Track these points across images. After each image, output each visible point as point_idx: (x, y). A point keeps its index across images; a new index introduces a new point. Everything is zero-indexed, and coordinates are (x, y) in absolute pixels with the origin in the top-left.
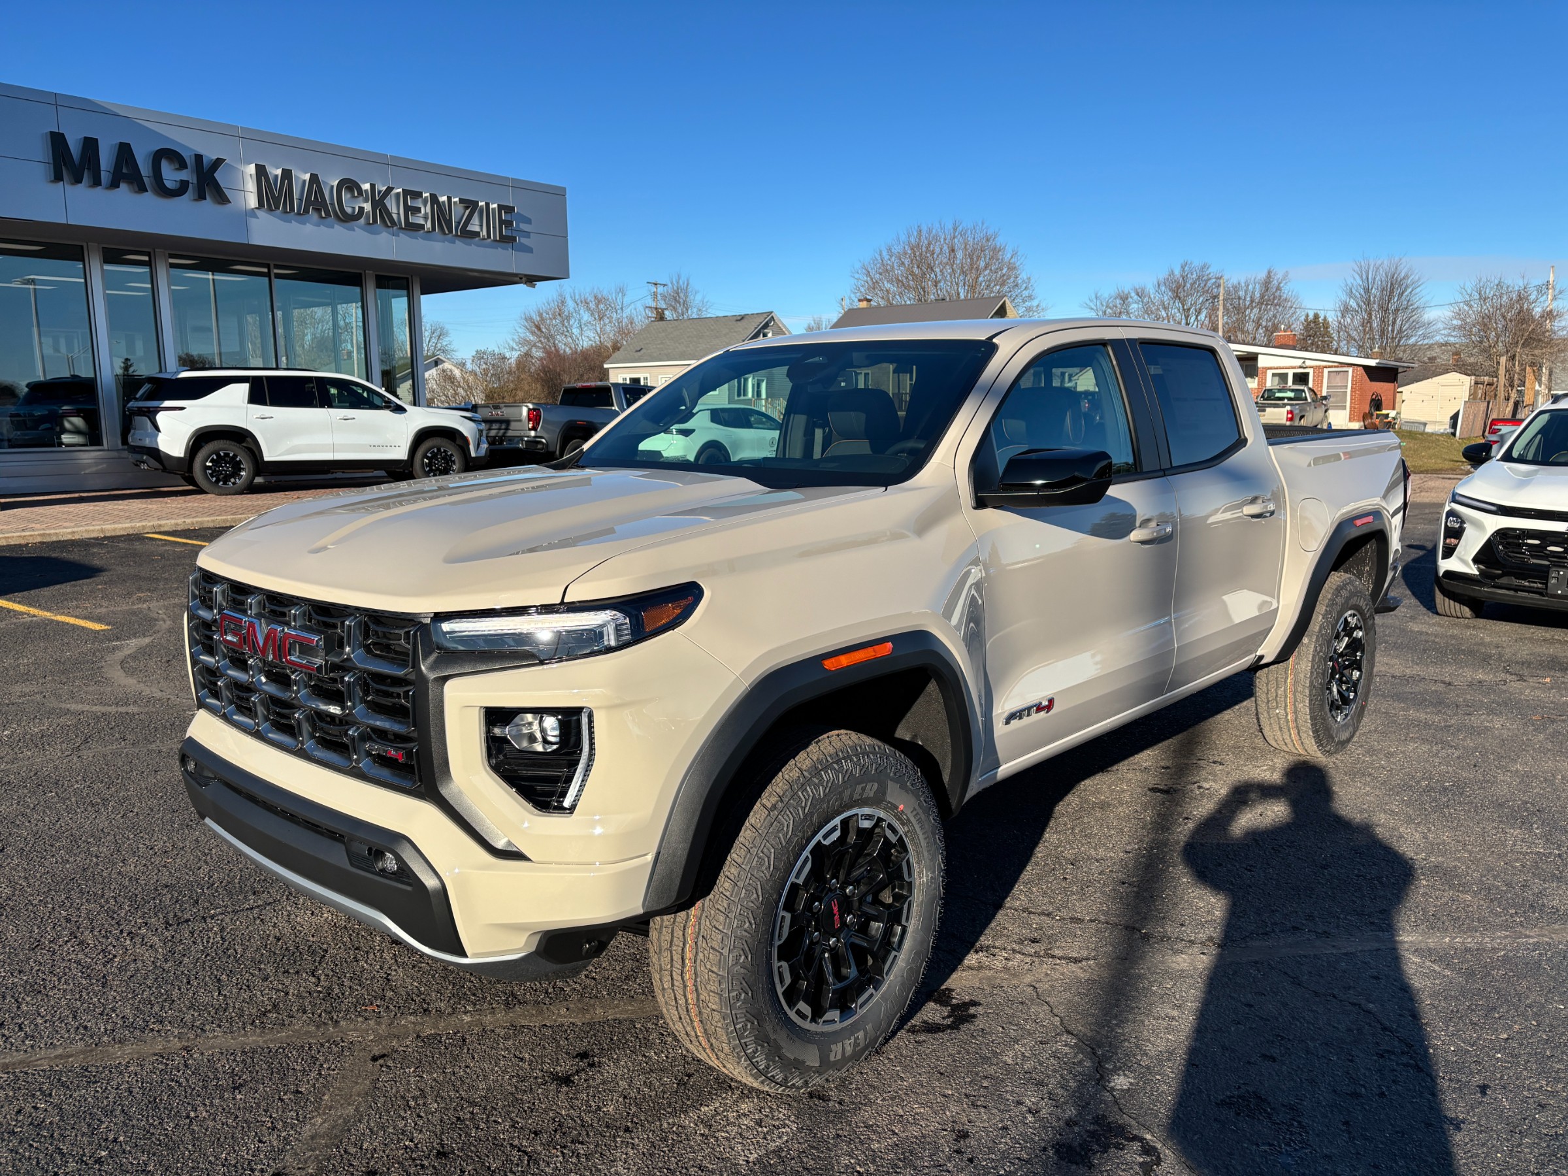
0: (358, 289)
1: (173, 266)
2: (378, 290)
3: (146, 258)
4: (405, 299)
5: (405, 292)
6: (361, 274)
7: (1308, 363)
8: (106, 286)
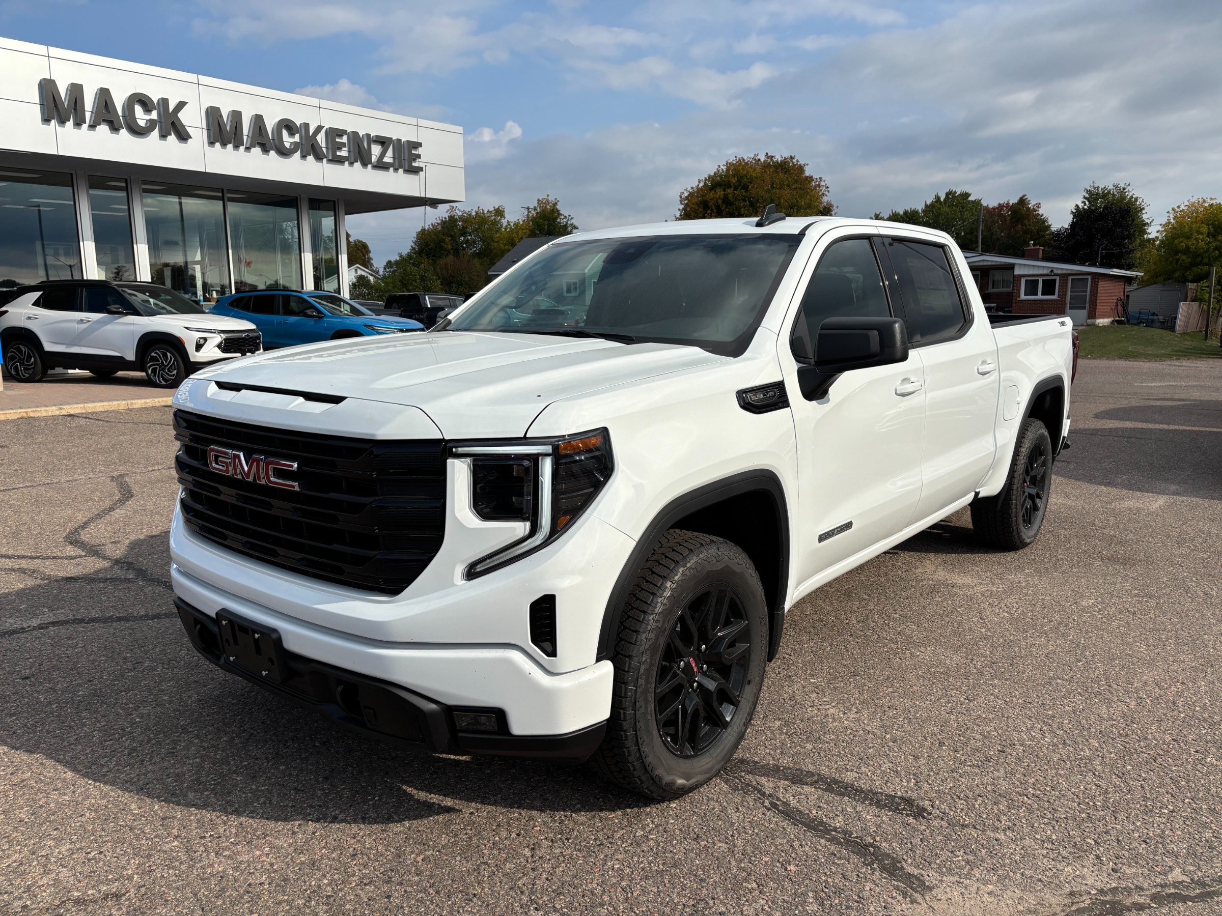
0: (294, 211)
1: (145, 191)
2: (311, 211)
3: (124, 185)
4: (333, 218)
5: (332, 213)
6: (297, 198)
7: (1055, 271)
8: (93, 207)
